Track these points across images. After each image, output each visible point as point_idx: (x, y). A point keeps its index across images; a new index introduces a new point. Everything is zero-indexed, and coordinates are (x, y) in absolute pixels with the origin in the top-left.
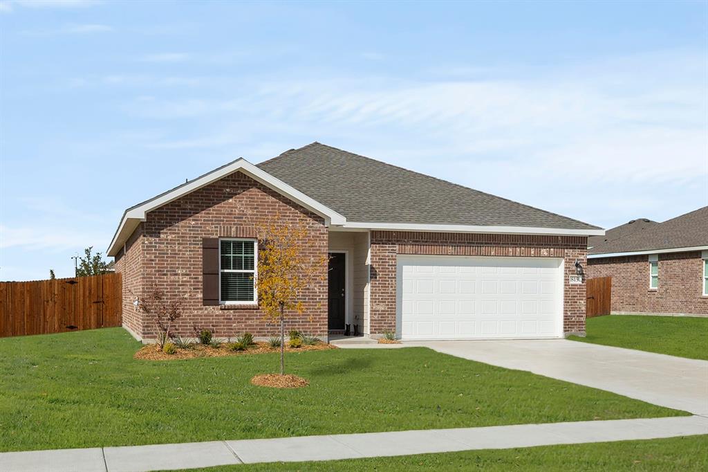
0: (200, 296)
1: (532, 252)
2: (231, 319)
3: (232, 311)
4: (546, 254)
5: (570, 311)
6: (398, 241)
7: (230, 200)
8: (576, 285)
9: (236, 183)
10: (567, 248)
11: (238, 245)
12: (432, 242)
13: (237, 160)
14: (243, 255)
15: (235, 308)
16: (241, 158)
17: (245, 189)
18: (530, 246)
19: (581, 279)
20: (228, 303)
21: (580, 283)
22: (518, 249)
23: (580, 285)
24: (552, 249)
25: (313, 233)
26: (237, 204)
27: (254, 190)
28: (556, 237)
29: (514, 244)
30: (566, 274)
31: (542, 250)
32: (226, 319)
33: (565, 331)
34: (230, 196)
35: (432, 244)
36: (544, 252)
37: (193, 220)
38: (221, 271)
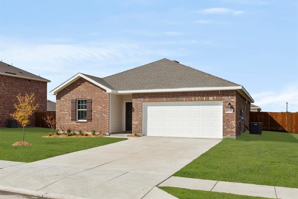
0: (71, 118)
1: (204, 99)
2: (79, 126)
3: (79, 123)
4: (212, 99)
5: (226, 126)
6: (143, 97)
7: (79, 87)
8: (230, 114)
9: (81, 81)
10: (223, 96)
11: (82, 101)
12: (157, 96)
13: (78, 74)
14: (84, 104)
15: (80, 122)
16: (79, 73)
17: (84, 82)
18: (203, 96)
19: (232, 111)
20: (80, 120)
21: (232, 112)
22: (197, 98)
23: (232, 114)
24: (215, 97)
25: (104, 96)
26: (81, 88)
27: (86, 82)
28: (218, 91)
29: (195, 95)
30: (223, 108)
31: (210, 98)
32: (78, 126)
33: (223, 136)
34: (79, 85)
35: (157, 97)
36: (211, 98)
37: (69, 94)
38: (77, 110)
